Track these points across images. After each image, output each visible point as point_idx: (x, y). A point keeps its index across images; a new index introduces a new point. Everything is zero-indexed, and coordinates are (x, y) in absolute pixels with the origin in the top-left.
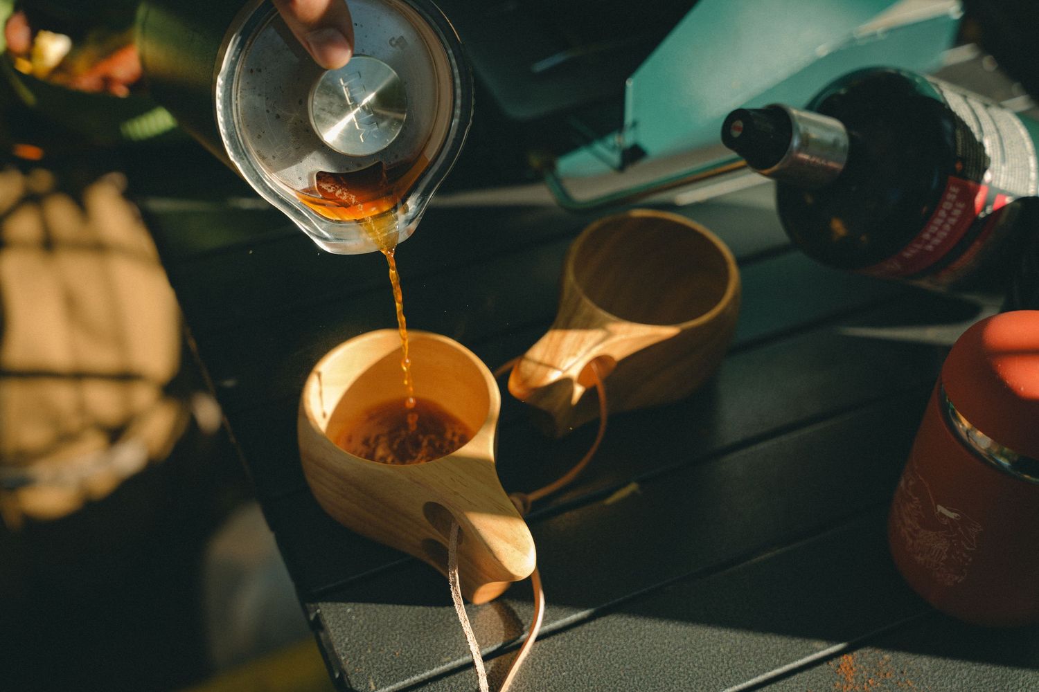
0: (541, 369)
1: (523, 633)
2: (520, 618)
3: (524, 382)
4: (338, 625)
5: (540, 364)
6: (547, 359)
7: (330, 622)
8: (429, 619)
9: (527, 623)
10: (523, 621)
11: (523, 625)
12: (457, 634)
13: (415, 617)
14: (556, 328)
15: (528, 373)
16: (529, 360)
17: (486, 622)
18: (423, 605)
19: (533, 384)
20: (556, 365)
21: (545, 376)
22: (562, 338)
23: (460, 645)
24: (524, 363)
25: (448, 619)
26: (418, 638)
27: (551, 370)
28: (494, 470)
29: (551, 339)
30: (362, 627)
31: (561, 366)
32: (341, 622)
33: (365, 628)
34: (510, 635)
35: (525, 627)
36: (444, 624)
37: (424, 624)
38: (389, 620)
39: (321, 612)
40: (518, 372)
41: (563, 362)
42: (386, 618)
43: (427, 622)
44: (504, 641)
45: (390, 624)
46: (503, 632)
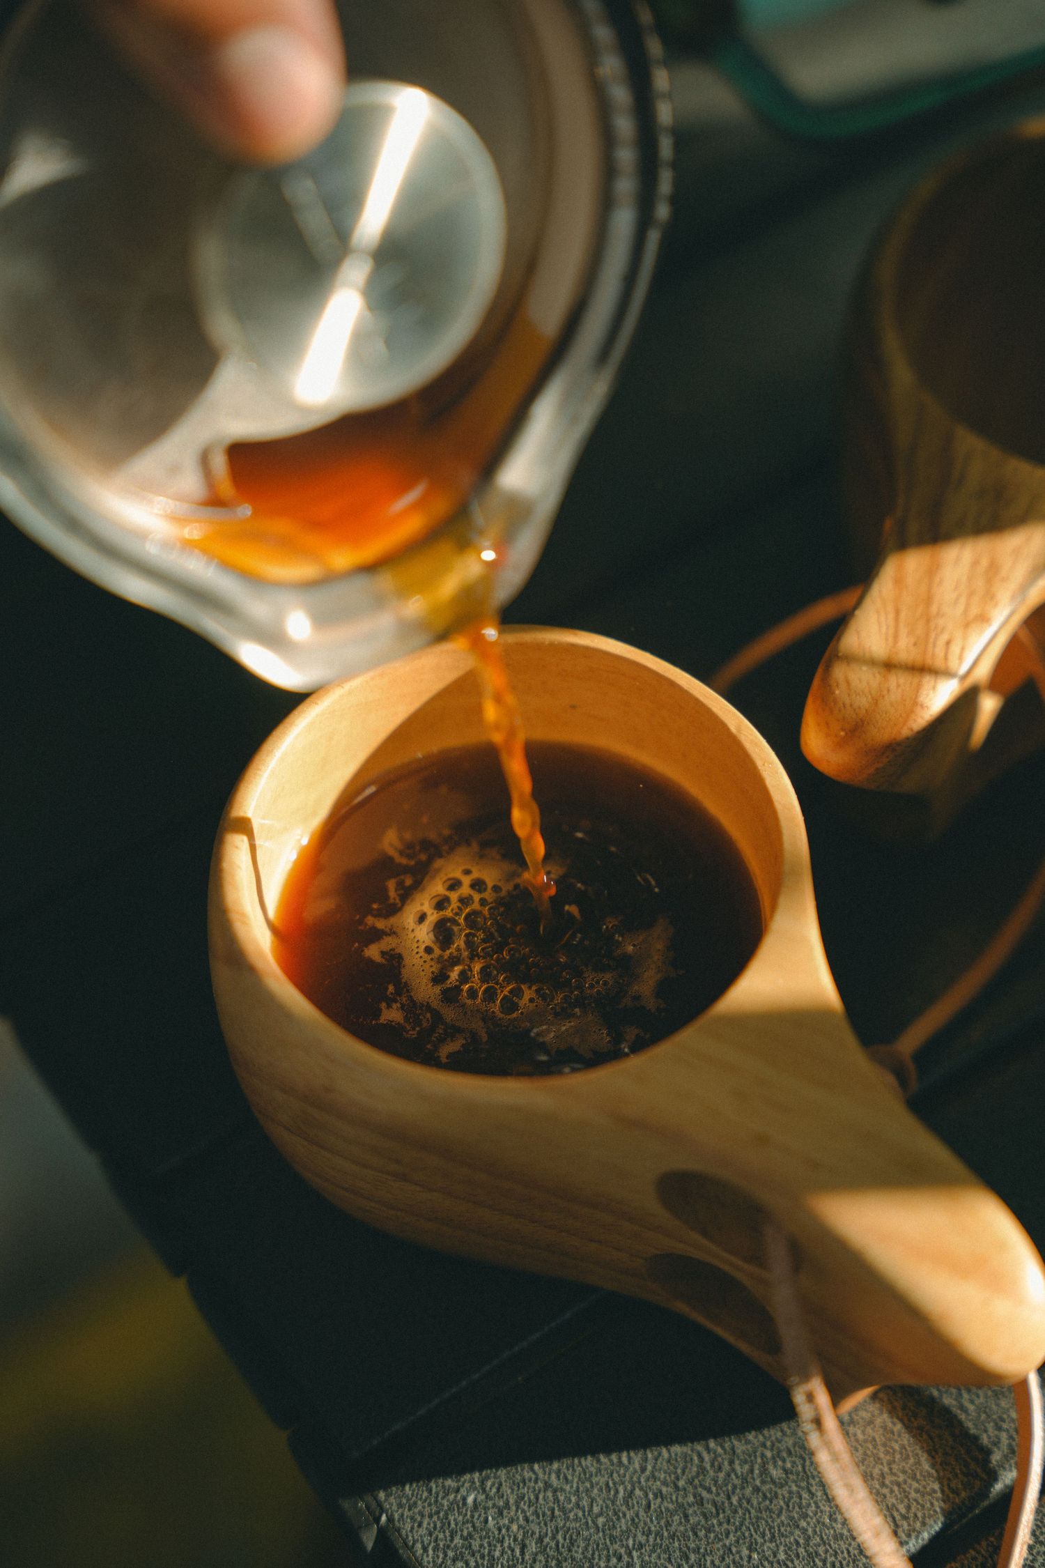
0: (898, 683)
1: (993, 1476)
2: (973, 1431)
3: (855, 728)
4: (451, 1554)
5: (889, 666)
6: (905, 650)
7: (425, 1549)
8: (708, 1482)
9: (996, 1443)
10: (985, 1440)
11: (988, 1453)
12: (805, 1516)
13: (665, 1483)
14: (903, 545)
15: (863, 702)
16: (850, 659)
17: (878, 1460)
18: (681, 1441)
19: (883, 732)
20: (939, 663)
21: (915, 704)
22: (932, 571)
23: (821, 1550)
24: (840, 672)
25: (764, 1471)
26: (696, 1551)
27: (927, 680)
28: (849, 1039)
29: (899, 581)
30: (523, 1548)
31: (953, 663)
32: (458, 1541)
33: (532, 1547)
34: (955, 1492)
35: (996, 1457)
36: (757, 1490)
37: (700, 1502)
38: (596, 1509)
39: (390, 1519)
40: (827, 700)
41: (955, 649)
42: (585, 1503)
43: (704, 1494)
44: (947, 1514)
45: (601, 1521)
46: (936, 1486)
